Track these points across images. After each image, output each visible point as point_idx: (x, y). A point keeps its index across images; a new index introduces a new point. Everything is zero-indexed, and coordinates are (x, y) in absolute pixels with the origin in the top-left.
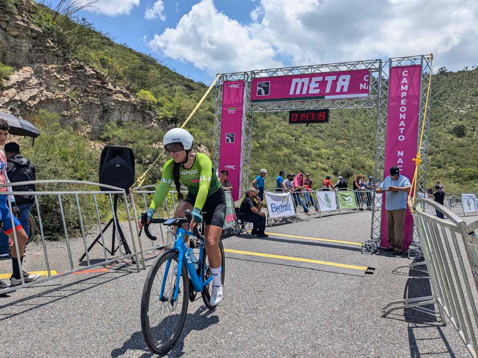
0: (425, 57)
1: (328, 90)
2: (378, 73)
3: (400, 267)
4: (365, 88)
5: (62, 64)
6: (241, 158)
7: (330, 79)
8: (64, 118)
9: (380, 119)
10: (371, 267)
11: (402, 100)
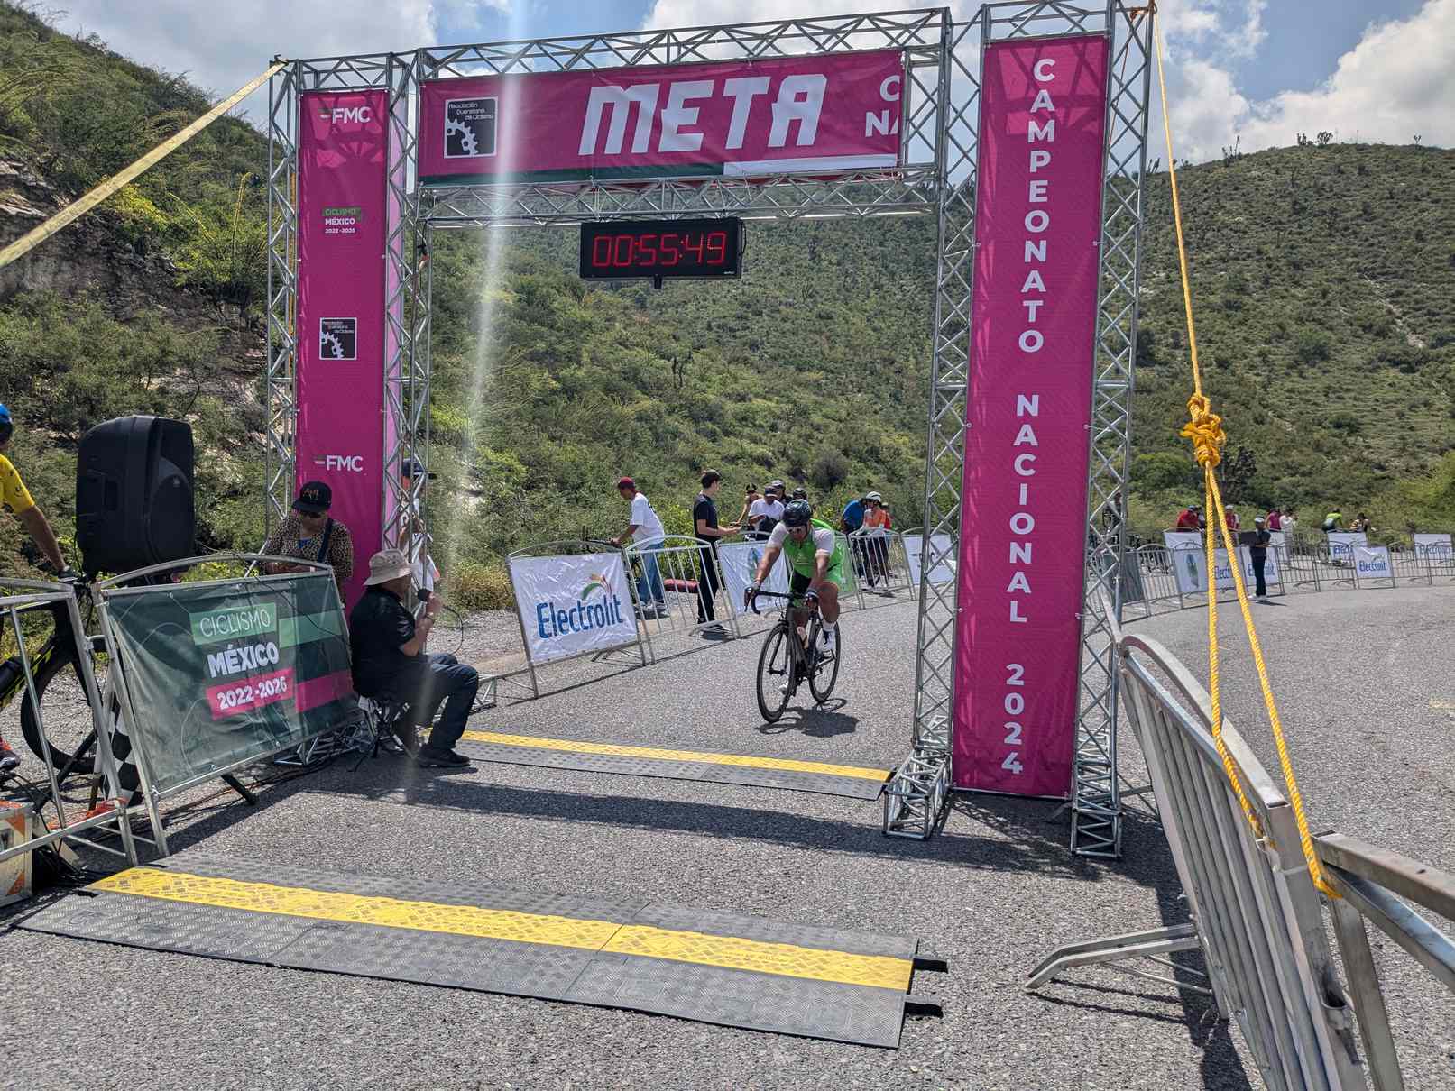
1: (735, 139)
2: (937, 68)
4: (883, 130)
6: (389, 423)
7: (744, 91)
9: (945, 264)
10: (925, 954)
11: (1033, 184)
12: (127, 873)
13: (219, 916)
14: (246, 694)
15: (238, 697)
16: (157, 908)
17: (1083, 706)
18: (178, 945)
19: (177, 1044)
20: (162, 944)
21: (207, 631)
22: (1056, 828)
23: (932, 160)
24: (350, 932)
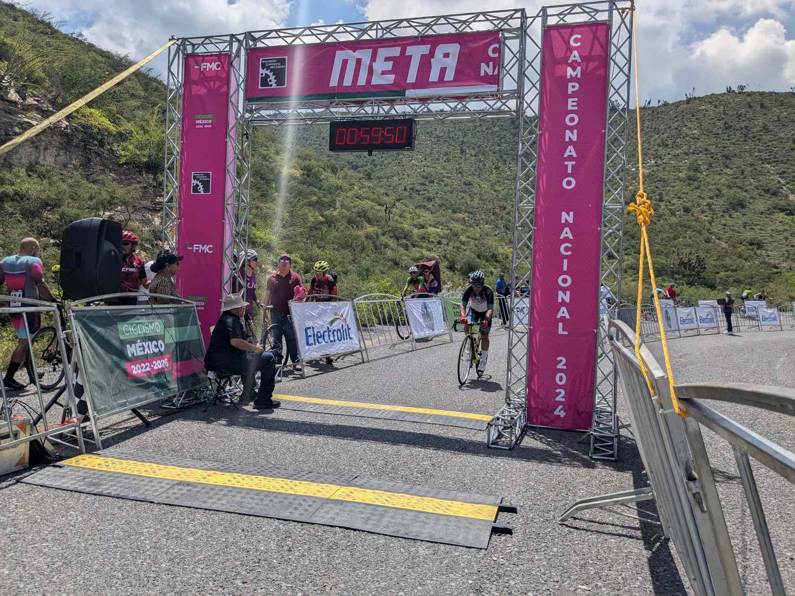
1: (412, 78)
2: (518, 40)
4: (490, 73)
6: (227, 228)
7: (416, 52)
9: (523, 143)
10: (506, 504)
11: (570, 100)
12: (79, 457)
13: (126, 478)
14: (146, 367)
15: (142, 368)
16: (94, 474)
17: (598, 381)
18: (104, 492)
19: (101, 538)
20: (96, 491)
21: (127, 332)
22: (583, 446)
23: (516, 88)
24: (196, 487)
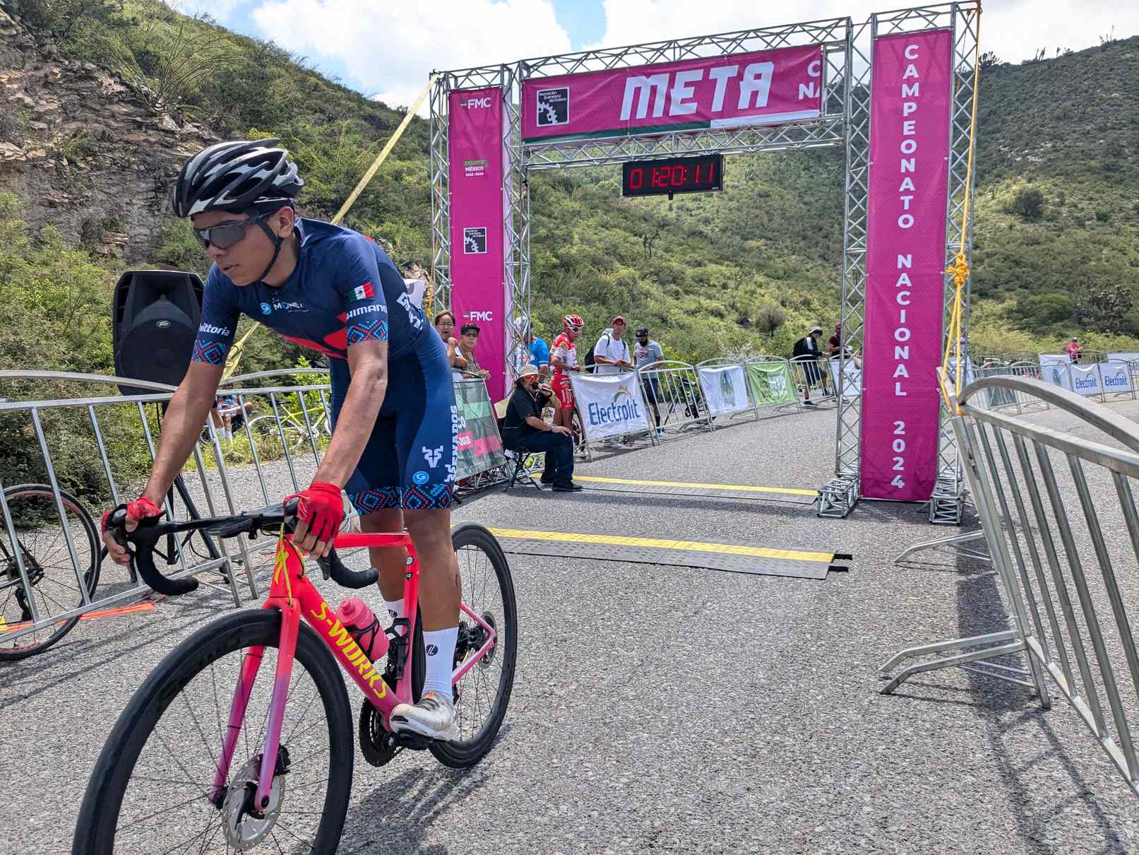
0: (962, 6)
1: (717, 106)
2: (843, 54)
3: (915, 550)
4: (810, 94)
5: (36, 69)
6: (507, 290)
7: (721, 75)
8: (53, 210)
9: (851, 176)
10: (841, 554)
11: (906, 123)
17: (942, 447)
24: (544, 542)
